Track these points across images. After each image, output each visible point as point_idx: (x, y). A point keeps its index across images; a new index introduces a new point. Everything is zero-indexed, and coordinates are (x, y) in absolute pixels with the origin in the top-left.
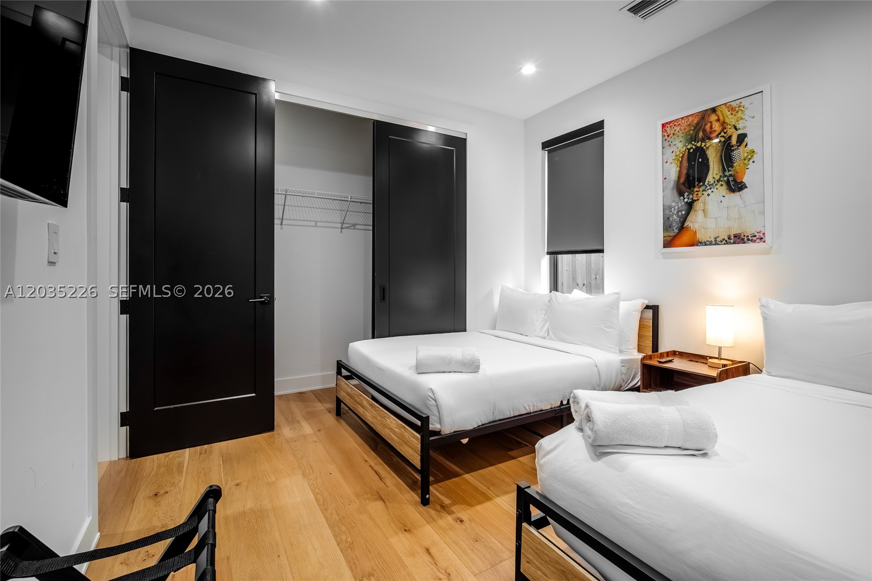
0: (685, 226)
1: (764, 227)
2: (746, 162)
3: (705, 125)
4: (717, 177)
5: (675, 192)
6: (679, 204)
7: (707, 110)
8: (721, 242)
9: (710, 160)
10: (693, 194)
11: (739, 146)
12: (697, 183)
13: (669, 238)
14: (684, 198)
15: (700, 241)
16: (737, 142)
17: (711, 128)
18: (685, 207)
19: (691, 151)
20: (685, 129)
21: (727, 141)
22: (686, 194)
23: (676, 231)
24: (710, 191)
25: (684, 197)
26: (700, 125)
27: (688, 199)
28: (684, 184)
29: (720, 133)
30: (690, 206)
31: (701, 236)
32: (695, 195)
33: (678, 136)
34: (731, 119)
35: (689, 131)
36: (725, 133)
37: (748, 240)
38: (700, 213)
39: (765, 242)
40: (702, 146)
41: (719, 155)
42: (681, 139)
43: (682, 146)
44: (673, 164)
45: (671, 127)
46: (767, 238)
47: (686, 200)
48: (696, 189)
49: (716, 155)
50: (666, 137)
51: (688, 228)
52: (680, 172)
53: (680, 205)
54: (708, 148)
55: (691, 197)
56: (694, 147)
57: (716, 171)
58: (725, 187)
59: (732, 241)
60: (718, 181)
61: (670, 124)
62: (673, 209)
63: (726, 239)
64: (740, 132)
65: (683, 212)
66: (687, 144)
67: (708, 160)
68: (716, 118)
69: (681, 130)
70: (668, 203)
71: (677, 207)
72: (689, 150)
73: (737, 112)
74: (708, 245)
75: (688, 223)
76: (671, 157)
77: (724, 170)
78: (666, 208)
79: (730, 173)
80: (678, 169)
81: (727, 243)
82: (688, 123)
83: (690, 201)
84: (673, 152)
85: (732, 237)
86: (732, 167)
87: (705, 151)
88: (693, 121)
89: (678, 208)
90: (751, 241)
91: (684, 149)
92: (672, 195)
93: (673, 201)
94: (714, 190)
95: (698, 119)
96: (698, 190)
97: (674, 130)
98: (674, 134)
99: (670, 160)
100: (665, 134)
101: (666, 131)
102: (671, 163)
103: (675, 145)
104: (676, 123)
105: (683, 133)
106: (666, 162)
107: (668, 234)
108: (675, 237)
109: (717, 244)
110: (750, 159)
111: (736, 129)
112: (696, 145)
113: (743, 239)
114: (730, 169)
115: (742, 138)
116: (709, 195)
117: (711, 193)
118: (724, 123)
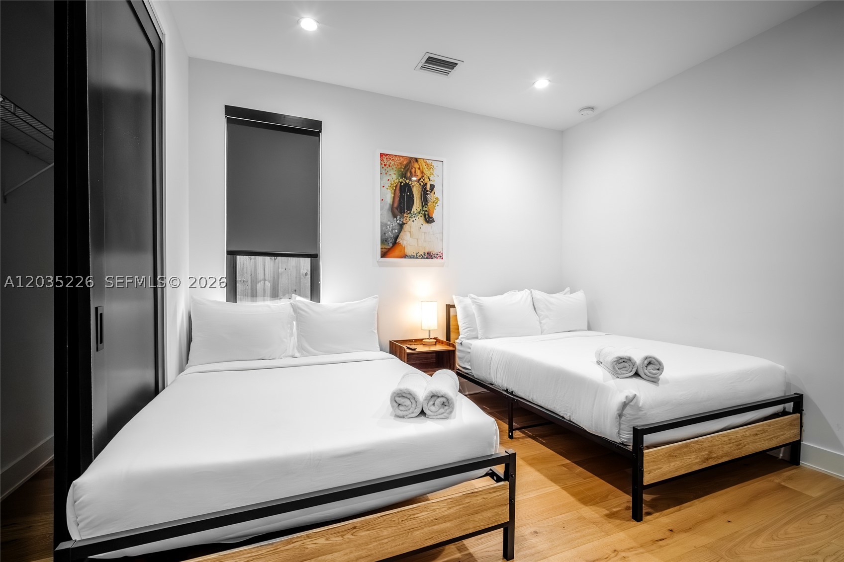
0: (397, 242)
1: (442, 249)
2: (434, 204)
3: (412, 168)
4: (419, 210)
6: (394, 224)
7: (412, 158)
8: (420, 256)
9: (414, 196)
10: (403, 218)
11: (431, 192)
12: (405, 211)
14: (397, 220)
15: (407, 255)
16: (430, 189)
17: (415, 172)
18: (398, 227)
19: (402, 184)
20: (398, 165)
21: (424, 186)
22: (398, 217)
23: (391, 245)
24: (414, 219)
25: (397, 218)
26: (408, 167)
27: (400, 221)
28: (397, 208)
29: (420, 179)
30: (401, 226)
31: (409, 251)
33: (393, 169)
34: (426, 172)
35: (401, 168)
36: (424, 180)
37: (434, 257)
38: (408, 234)
39: (442, 259)
40: (410, 183)
41: (420, 194)
42: (395, 172)
44: (389, 190)
45: (387, 158)
47: (398, 221)
48: (405, 215)
49: (418, 194)
50: (383, 166)
51: (399, 243)
52: (394, 198)
53: (394, 225)
54: (413, 186)
55: (402, 220)
56: (404, 182)
57: (418, 206)
58: (423, 217)
59: (426, 257)
60: (419, 213)
61: (386, 156)
62: (388, 227)
63: (423, 255)
64: (431, 183)
65: (396, 231)
67: (413, 195)
68: (418, 167)
69: (395, 165)
70: (385, 221)
71: (391, 226)
72: (401, 183)
73: (430, 168)
74: (412, 258)
75: (400, 240)
76: (388, 184)
77: (423, 207)
78: (383, 225)
79: (426, 209)
80: (393, 195)
81: (423, 258)
82: (400, 162)
83: (401, 223)
84: (388, 180)
85: (426, 254)
86: (427, 205)
87: (411, 189)
88: (403, 162)
89: (393, 227)
90: (436, 257)
91: (397, 181)
92: (388, 215)
93: (389, 220)
94: (417, 218)
95: (406, 162)
96: (407, 216)
97: (389, 162)
98: (389, 166)
99: (386, 186)
100: (383, 162)
101: (383, 161)
102: (387, 189)
103: (390, 175)
104: (391, 158)
105: (396, 168)
106: (383, 187)
107: (384, 247)
108: (389, 249)
109: (417, 258)
110: (436, 203)
111: (429, 180)
112: (405, 181)
113: (432, 256)
114: (426, 206)
115: (432, 187)
116: (413, 221)
117: (414, 220)
118: (422, 173)
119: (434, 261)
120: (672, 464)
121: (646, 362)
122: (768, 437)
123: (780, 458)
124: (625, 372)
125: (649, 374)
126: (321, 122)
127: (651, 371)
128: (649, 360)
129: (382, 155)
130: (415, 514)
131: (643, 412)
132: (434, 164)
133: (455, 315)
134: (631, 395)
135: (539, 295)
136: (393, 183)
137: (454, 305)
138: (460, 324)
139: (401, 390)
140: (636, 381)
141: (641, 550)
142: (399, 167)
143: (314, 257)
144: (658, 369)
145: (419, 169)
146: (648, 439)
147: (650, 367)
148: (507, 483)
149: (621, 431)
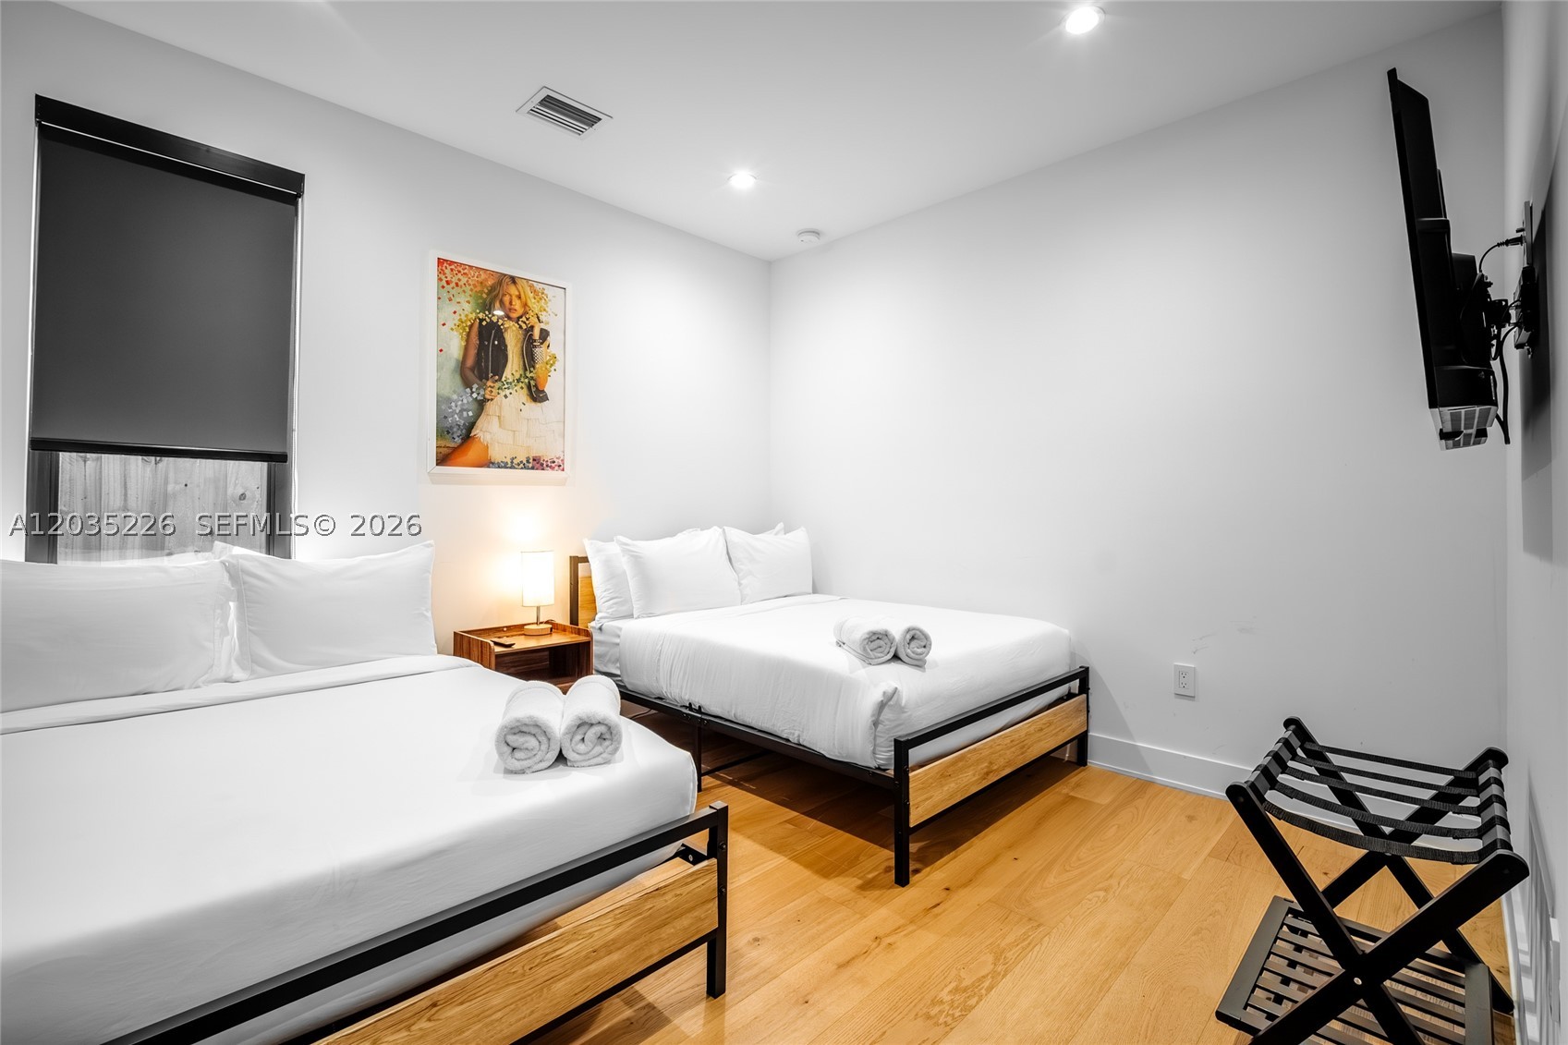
0: (472, 435)
1: (563, 452)
2: (548, 367)
3: (504, 295)
4: (517, 376)
5: (458, 379)
6: (466, 399)
7: (505, 275)
8: (519, 465)
9: (509, 347)
10: (485, 389)
11: (542, 343)
12: (491, 375)
13: (445, 451)
14: (473, 393)
15: (493, 461)
16: (540, 338)
17: (511, 303)
18: (474, 406)
19: (484, 323)
20: (474, 286)
21: (529, 331)
22: (475, 386)
23: (458, 441)
24: (507, 392)
25: (471, 389)
26: (497, 292)
27: (478, 394)
28: (472, 369)
30: (481, 404)
31: (496, 454)
32: (487, 391)
33: (464, 291)
34: (532, 303)
35: (482, 292)
36: (527, 319)
37: (547, 466)
38: (495, 420)
39: (563, 470)
40: (500, 324)
41: (519, 345)
42: (469, 299)
43: (470, 310)
44: (455, 333)
45: (452, 270)
46: (567, 466)
47: (475, 395)
48: (489, 383)
49: (516, 345)
50: (444, 283)
51: (476, 438)
52: (466, 349)
53: (465, 401)
54: (506, 329)
55: (482, 392)
56: (488, 320)
57: (516, 367)
58: (525, 390)
59: (530, 465)
60: (518, 381)
61: (450, 265)
62: (453, 404)
63: (525, 462)
64: (543, 326)
65: (471, 414)
66: (478, 311)
67: (506, 346)
68: (517, 293)
69: (469, 285)
70: (446, 392)
71: (460, 403)
72: (481, 320)
73: (541, 299)
74: (502, 467)
75: (478, 431)
76: (453, 321)
77: (526, 370)
78: (442, 401)
80: (463, 344)
81: (525, 468)
82: (479, 279)
83: (480, 398)
84: (455, 312)
85: (531, 461)
86: (534, 367)
87: (502, 334)
88: (486, 280)
89: (463, 404)
90: (551, 467)
91: (473, 316)
92: (452, 384)
93: (455, 392)
94: (513, 392)
95: (493, 282)
96: (492, 385)
97: (457, 277)
98: (457, 285)
99: (450, 324)
100: (443, 277)
101: (444, 274)
102: (452, 329)
103: (459, 303)
104: (460, 269)
105: (471, 290)
106: (444, 325)
107: (443, 443)
108: (455, 450)
109: (512, 467)
110: (552, 365)
111: (539, 320)
112: (490, 318)
113: (542, 465)
114: (532, 369)
115: (545, 334)
116: (506, 396)
117: (508, 394)
118: (525, 305)
119: (548, 473)
120: (946, 788)
121: (909, 637)
122: (1054, 732)
123: (1066, 759)
124: (879, 655)
125: (912, 655)
126: (302, 176)
127: (915, 649)
128: (912, 633)
129: (441, 262)
130: (555, 951)
131: (906, 715)
132: (549, 291)
133: (587, 575)
134: (890, 690)
135: (736, 535)
136: (464, 318)
137: (587, 558)
138: (597, 593)
139: (518, 721)
140: (895, 666)
141: (911, 928)
142: (479, 289)
143: (277, 460)
144: (925, 647)
145: (519, 297)
146: (916, 754)
147: (914, 644)
148: (714, 861)
149: (877, 748)
